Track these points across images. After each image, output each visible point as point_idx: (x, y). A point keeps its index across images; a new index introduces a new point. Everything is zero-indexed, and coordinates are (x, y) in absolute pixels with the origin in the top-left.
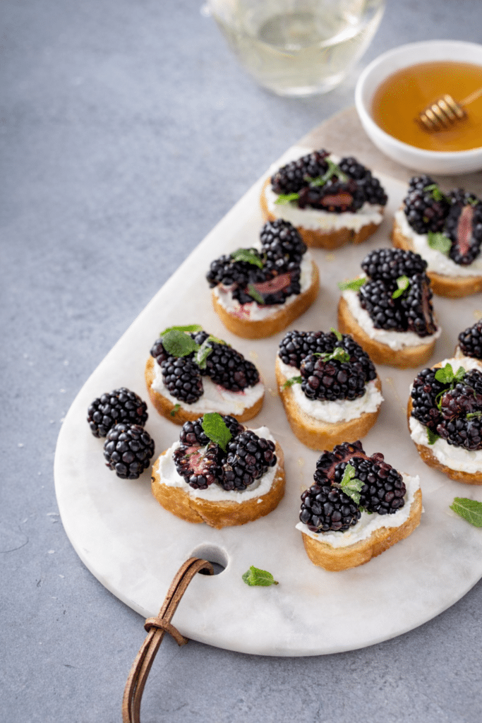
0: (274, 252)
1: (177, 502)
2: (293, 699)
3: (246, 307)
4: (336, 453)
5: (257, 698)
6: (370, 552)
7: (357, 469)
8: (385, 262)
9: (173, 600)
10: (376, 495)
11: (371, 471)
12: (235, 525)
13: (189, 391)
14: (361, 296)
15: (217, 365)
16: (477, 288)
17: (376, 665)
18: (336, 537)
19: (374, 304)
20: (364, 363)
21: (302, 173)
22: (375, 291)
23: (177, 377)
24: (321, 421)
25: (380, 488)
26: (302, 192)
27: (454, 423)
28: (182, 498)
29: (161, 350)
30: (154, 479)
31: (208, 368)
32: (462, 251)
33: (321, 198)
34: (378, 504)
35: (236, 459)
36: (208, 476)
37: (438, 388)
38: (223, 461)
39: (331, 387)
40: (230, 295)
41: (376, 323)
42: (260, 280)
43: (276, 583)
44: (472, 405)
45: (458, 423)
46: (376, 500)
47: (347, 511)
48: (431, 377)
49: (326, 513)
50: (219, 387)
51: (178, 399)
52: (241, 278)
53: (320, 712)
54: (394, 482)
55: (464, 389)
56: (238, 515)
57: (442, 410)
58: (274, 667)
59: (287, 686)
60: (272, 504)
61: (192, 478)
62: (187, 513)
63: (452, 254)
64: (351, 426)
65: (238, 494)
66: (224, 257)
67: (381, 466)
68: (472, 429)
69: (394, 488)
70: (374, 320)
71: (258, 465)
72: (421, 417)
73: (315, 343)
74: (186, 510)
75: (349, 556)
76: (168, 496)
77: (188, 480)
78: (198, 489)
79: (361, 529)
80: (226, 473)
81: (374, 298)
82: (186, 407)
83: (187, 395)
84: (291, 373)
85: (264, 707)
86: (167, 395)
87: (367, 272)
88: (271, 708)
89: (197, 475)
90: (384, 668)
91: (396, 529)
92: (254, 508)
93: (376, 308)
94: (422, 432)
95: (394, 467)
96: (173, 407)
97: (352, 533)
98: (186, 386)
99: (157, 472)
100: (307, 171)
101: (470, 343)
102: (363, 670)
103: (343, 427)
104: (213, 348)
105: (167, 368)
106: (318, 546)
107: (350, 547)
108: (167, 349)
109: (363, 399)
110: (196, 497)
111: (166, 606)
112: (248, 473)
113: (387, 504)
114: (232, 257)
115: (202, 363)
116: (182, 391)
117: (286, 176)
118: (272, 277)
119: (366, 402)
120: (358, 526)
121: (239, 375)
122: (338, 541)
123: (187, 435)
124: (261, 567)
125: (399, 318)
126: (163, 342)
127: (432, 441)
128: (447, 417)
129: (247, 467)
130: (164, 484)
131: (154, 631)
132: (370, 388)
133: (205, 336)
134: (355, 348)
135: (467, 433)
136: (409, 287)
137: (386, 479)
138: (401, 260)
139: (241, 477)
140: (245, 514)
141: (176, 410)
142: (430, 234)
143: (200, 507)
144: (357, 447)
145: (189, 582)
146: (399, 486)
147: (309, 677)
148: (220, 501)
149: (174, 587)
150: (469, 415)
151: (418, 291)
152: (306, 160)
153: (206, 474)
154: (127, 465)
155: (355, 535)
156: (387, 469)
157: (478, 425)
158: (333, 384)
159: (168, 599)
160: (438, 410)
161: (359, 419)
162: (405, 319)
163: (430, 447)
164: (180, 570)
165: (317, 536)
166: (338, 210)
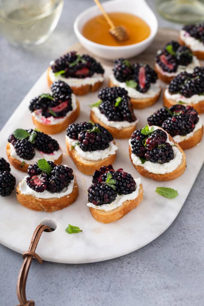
0: (58, 93)
1: (30, 202)
2: (97, 281)
3: (49, 119)
4: (101, 170)
5: (79, 283)
6: (123, 212)
7: (112, 175)
8: (109, 92)
9: (34, 243)
10: (122, 186)
11: (119, 175)
12: (58, 210)
13: (28, 154)
14: (100, 109)
15: (40, 141)
16: (151, 104)
17: (133, 263)
18: (106, 206)
19: (107, 110)
20: (107, 133)
21: (65, 61)
22: (106, 105)
23: (22, 148)
24: (90, 161)
25: (124, 182)
26: (66, 70)
27: (153, 151)
28: (32, 199)
29: (13, 138)
30: (18, 193)
31: (36, 143)
32: (142, 87)
33: (75, 72)
34: (124, 190)
35: (56, 177)
36: (43, 186)
37: (143, 137)
38: (49, 179)
39: (94, 144)
40: (40, 114)
41: (109, 118)
42: (54, 106)
43: (82, 231)
44: (160, 141)
45: (154, 151)
46: (123, 188)
47: (110, 193)
48: (139, 133)
49: (100, 195)
50: (41, 152)
51: (24, 159)
52: (45, 106)
53: (111, 285)
54: (130, 179)
55: (155, 135)
56: (59, 204)
57: (147, 147)
58: (85, 269)
59: (93, 276)
60: (74, 199)
61: (36, 187)
62: (35, 206)
63: (138, 88)
64: (105, 161)
65: (58, 194)
66: (36, 98)
67: (123, 173)
68: (161, 152)
69: (130, 182)
70: (107, 117)
71: (66, 179)
72: (136, 152)
73: (83, 127)
74: (35, 205)
75: (113, 214)
76: (25, 200)
77: (34, 189)
78: (39, 193)
79: (117, 202)
80: (52, 184)
81: (106, 108)
82: (28, 162)
83: (28, 155)
84: (74, 142)
85: (84, 286)
86: (18, 158)
87: (101, 98)
88: (87, 286)
89: (38, 186)
90: (137, 264)
91: (133, 201)
92: (66, 200)
93: (108, 112)
94: (137, 160)
95: (128, 173)
96: (21, 163)
97: (114, 204)
98: (27, 151)
99: (19, 190)
100: (68, 60)
101: (153, 120)
102: (127, 266)
103: (101, 162)
104: (37, 134)
105: (17, 144)
106: (99, 212)
107: (113, 210)
108: (16, 137)
109: (109, 149)
110: (38, 198)
111: (31, 246)
112: (62, 183)
113: (128, 189)
114: (40, 97)
115: (33, 141)
116: (25, 154)
117: (58, 64)
118: (59, 104)
119: (110, 150)
120: (116, 201)
121: (50, 145)
122: (107, 208)
123: (31, 171)
124: (73, 225)
125: (119, 115)
126: (14, 134)
127: (143, 162)
128: (149, 149)
129: (61, 180)
130: (23, 194)
131: (28, 257)
132: (111, 144)
133: (32, 130)
134: (101, 128)
135: (159, 155)
136: (122, 101)
137: (126, 178)
138: (116, 91)
139: (59, 185)
140: (62, 203)
141: (23, 164)
142: (127, 81)
143: (41, 202)
144: (110, 167)
145: (41, 234)
146: (132, 181)
147: (102, 271)
148: (50, 199)
149: (34, 237)
150: (159, 146)
151: (126, 101)
152: (67, 56)
153: (43, 185)
154: (4, 188)
155: (115, 205)
156: (126, 174)
157: (164, 150)
158: (94, 142)
159: (32, 243)
160: (145, 147)
161: (108, 158)
162: (122, 115)
163: (142, 165)
164: (36, 230)
165: (97, 207)
166: (83, 77)
